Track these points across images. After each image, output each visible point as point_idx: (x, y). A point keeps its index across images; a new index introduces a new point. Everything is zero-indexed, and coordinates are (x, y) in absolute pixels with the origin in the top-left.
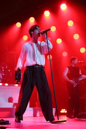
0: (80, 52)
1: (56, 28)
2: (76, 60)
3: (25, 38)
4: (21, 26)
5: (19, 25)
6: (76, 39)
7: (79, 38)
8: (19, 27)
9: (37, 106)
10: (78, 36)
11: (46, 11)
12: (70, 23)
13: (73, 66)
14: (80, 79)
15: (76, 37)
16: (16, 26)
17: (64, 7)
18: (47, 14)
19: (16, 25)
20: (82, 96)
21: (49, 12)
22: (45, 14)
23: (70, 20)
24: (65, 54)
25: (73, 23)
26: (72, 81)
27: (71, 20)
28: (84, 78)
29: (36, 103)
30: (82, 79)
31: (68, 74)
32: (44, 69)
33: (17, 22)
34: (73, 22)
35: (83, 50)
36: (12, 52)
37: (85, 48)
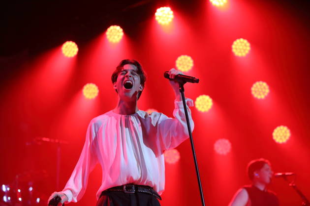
0: (273, 141)
1: (195, 63)
2: (267, 166)
3: (90, 92)
4: (79, 52)
5: (70, 49)
6: (259, 97)
7: (269, 94)
8: (71, 59)
10: (267, 87)
11: (162, 9)
12: (241, 48)
13: (261, 188)
15: (261, 90)
16: (63, 55)
18: (164, 16)
19: (61, 51)
21: (171, 12)
23: (239, 38)
25: (249, 48)
27: (244, 38)
32: (159, 200)
33: (64, 42)
34: (248, 44)
35: (281, 135)
36: (47, 140)
37: (289, 127)
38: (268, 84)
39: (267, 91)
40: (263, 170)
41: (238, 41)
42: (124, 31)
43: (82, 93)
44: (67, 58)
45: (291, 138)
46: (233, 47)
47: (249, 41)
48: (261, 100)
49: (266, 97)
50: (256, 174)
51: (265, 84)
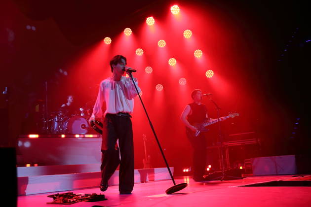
1: (166, 43)
4: (112, 42)
5: (108, 41)
7: (203, 55)
8: (109, 45)
9: (145, 166)
11: (149, 18)
12: (188, 34)
14: (206, 125)
15: (198, 54)
16: (104, 43)
17: (175, 10)
18: (150, 21)
20: (214, 144)
21: (153, 19)
22: (147, 23)
23: (187, 29)
24: (183, 82)
25: (191, 34)
26: (193, 127)
27: (189, 29)
28: (212, 123)
29: (144, 160)
30: (209, 124)
31: (188, 116)
32: (130, 118)
33: (105, 38)
34: (191, 32)
35: (210, 74)
37: (213, 70)
44: (106, 45)
45: (214, 75)
48: (199, 58)
51: (200, 51)
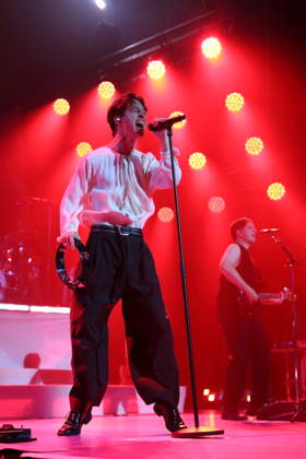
0: (268, 198)
4: (71, 110)
5: (61, 107)
6: (253, 153)
8: (64, 117)
10: (261, 143)
12: (235, 102)
15: (255, 146)
17: (211, 48)
18: (157, 70)
19: (52, 108)
20: (275, 345)
21: (163, 66)
22: (149, 73)
23: (233, 92)
24: (216, 205)
25: (242, 103)
27: (238, 92)
29: (121, 368)
34: (242, 98)
35: (276, 191)
36: (38, 199)
37: (284, 184)
38: (263, 139)
39: (262, 147)
40: (246, 227)
41: (232, 95)
42: (116, 87)
43: (75, 151)
44: (58, 116)
45: (286, 194)
46: (227, 101)
47: (243, 94)
48: (255, 156)
49: (260, 154)
50: (238, 232)
51: (259, 140)
